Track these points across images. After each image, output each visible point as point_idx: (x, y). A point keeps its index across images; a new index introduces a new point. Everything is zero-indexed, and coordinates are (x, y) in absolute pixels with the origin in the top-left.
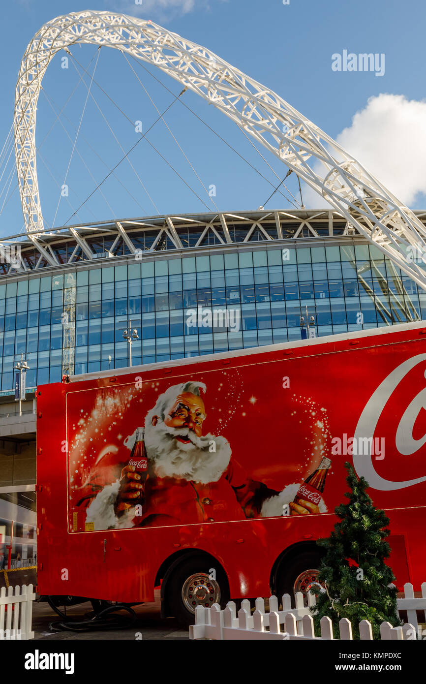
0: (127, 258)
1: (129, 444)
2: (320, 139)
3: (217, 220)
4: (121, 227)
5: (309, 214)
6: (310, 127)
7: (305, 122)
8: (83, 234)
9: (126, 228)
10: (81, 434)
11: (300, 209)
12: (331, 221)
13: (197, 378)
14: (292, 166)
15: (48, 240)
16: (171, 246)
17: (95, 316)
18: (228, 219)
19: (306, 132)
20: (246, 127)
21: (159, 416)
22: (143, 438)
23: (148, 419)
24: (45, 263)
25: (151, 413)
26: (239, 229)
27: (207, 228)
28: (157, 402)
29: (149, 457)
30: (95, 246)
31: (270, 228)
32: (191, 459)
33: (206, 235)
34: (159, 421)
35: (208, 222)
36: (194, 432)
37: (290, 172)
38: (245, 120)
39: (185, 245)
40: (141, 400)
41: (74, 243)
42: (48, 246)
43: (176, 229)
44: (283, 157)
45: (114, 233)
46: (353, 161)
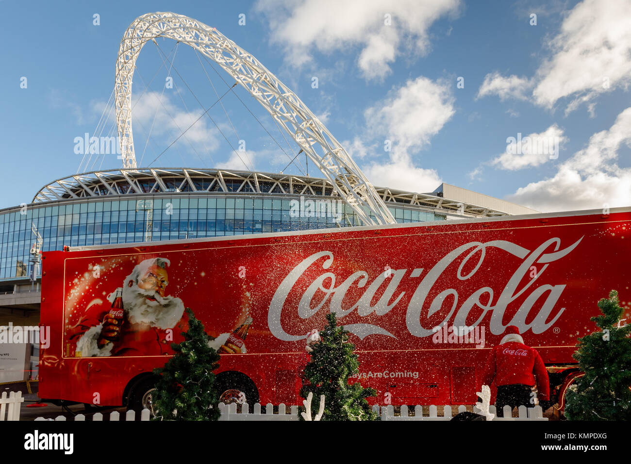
0: (189, 194)
1: (111, 299)
2: (323, 132)
3: (252, 177)
4: (186, 173)
5: (311, 180)
6: (317, 123)
7: (314, 119)
8: (160, 175)
9: (190, 174)
10: (75, 289)
11: (306, 176)
12: (324, 187)
14: (303, 147)
15: (136, 176)
16: (220, 190)
18: (259, 177)
19: (314, 125)
20: (276, 117)
21: (134, 280)
22: (122, 295)
23: (126, 282)
24: (133, 191)
25: (129, 278)
26: (266, 185)
27: (245, 181)
29: (125, 308)
30: (169, 184)
31: (286, 186)
32: (155, 312)
33: (244, 186)
34: (134, 284)
35: (246, 177)
36: (159, 293)
37: (301, 151)
38: (275, 112)
39: (230, 190)
40: (122, 269)
41: (154, 181)
42: (136, 180)
43: (224, 180)
44: (298, 140)
45: (182, 177)
46: (342, 149)
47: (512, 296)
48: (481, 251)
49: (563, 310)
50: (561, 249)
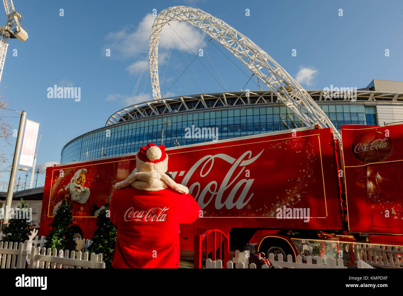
0: (182, 113)
1: (66, 189)
2: (268, 60)
3: (222, 96)
4: (182, 99)
5: (263, 92)
6: (262, 54)
7: (260, 51)
8: (168, 102)
9: (184, 99)
10: (55, 184)
11: (259, 91)
12: (272, 96)
13: (85, 168)
14: (254, 72)
15: (155, 104)
16: (203, 107)
17: (169, 136)
18: (226, 95)
19: (260, 56)
20: (235, 55)
21: (74, 180)
22: (70, 187)
23: (72, 180)
24: (154, 114)
26: (231, 100)
27: (218, 99)
28: (75, 175)
30: (173, 107)
31: (245, 99)
33: (218, 102)
34: (74, 181)
35: (218, 96)
36: (82, 186)
37: (253, 74)
38: (235, 51)
39: (208, 106)
40: (71, 174)
41: (164, 106)
42: (155, 107)
43: (205, 100)
44: (250, 68)
45: (180, 102)
46: (281, 68)
47: (227, 186)
48: (212, 160)
49: (252, 194)
50: (251, 158)
